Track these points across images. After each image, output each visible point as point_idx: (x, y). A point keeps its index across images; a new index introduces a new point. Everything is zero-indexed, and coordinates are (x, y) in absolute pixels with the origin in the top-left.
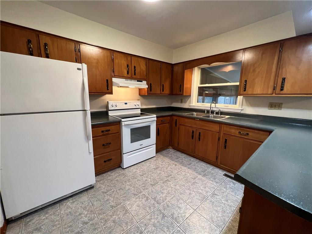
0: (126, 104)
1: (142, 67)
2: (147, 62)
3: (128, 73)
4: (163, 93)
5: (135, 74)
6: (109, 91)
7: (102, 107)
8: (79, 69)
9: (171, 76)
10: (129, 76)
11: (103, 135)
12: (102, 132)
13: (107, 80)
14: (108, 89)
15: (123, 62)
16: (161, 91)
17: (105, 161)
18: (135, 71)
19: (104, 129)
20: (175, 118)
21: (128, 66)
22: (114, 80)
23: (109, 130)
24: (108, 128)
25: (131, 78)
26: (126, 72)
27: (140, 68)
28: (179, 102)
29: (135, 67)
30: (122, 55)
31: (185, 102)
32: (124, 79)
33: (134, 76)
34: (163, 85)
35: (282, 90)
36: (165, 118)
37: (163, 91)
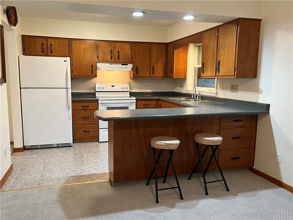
0: (113, 86)
1: (128, 50)
2: (133, 45)
3: (111, 58)
4: (154, 75)
5: (119, 59)
6: (94, 74)
8: (65, 61)
9: (164, 57)
10: (113, 60)
11: (83, 109)
12: (82, 107)
13: (92, 66)
14: (92, 73)
15: (107, 49)
16: (150, 73)
17: (83, 131)
18: (119, 55)
19: (84, 104)
20: (160, 102)
21: (111, 51)
22: (99, 65)
23: (88, 106)
24: (87, 104)
25: (115, 62)
26: (109, 57)
27: (125, 52)
28: (179, 87)
29: (118, 52)
30: (106, 43)
32: (109, 64)
33: (119, 61)
34: (153, 67)
35: (219, 72)
36: (150, 102)
37: (153, 74)
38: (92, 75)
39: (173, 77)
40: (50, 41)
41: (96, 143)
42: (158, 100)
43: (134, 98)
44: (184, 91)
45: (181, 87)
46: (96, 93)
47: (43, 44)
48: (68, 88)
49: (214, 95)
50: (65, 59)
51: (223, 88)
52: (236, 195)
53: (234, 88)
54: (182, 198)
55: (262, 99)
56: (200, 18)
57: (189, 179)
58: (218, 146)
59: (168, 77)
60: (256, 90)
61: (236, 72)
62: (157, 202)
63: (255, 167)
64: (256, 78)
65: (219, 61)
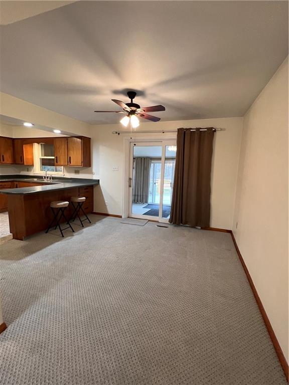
4: (4, 162)
9: (12, 148)
16: (0, 161)
20: (16, 183)
28: (25, 171)
31: (31, 171)
34: (3, 156)
35: (70, 163)
36: (5, 183)
37: (3, 160)
39: (23, 164)
42: (13, 181)
44: (31, 174)
45: (28, 171)
49: (62, 176)
51: (69, 172)
53: (77, 172)
54: (73, 231)
55: (95, 177)
56: (62, 133)
58: (83, 202)
59: (16, 164)
60: (91, 173)
61: (83, 164)
62: (63, 236)
63: (94, 211)
64: (90, 166)
65: (70, 157)
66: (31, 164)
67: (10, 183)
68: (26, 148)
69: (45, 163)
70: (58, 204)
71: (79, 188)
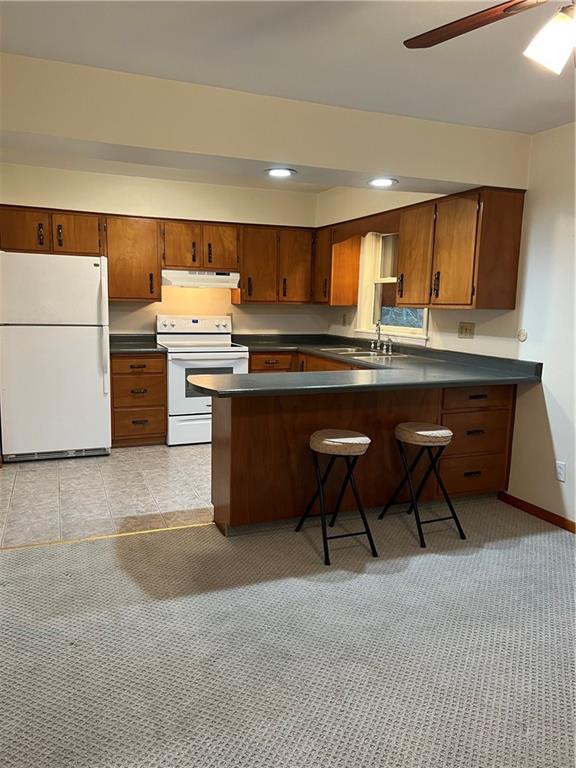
0: (195, 321)
1: (229, 241)
2: (241, 232)
3: (194, 260)
4: (285, 299)
5: (210, 261)
6: (155, 295)
7: (145, 328)
8: (96, 265)
9: (309, 258)
10: (197, 264)
11: (133, 373)
12: (132, 367)
13: (151, 276)
14: (152, 292)
15: (184, 237)
16: (278, 294)
17: (134, 422)
18: (210, 253)
19: (135, 362)
21: (194, 244)
22: (165, 273)
23: (144, 366)
24: (142, 362)
25: (202, 269)
26: (189, 256)
27: (223, 246)
29: (210, 245)
30: (182, 225)
31: (350, 323)
32: (187, 272)
33: (209, 265)
34: (285, 280)
35: (437, 296)
36: (278, 357)
37: (284, 295)
38: (151, 296)
39: (328, 302)
40: (58, 220)
41: (161, 448)
42: (296, 352)
43: (246, 348)
44: (350, 333)
45: (344, 324)
46: (158, 336)
47: (41, 226)
48: (102, 326)
49: (422, 344)
50: (96, 260)
51: (442, 328)
52: (480, 546)
53: (466, 330)
54: (375, 554)
55: (526, 353)
57: (381, 517)
58: (442, 448)
59: (315, 303)
60: (515, 334)
61: (474, 297)
62: (327, 562)
63: (511, 491)
64: (514, 308)
65: (439, 273)
66: (351, 304)
67: (289, 357)
68: (339, 253)
69: (389, 297)
70: (327, 442)
71: (445, 389)
